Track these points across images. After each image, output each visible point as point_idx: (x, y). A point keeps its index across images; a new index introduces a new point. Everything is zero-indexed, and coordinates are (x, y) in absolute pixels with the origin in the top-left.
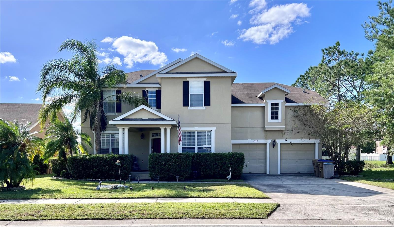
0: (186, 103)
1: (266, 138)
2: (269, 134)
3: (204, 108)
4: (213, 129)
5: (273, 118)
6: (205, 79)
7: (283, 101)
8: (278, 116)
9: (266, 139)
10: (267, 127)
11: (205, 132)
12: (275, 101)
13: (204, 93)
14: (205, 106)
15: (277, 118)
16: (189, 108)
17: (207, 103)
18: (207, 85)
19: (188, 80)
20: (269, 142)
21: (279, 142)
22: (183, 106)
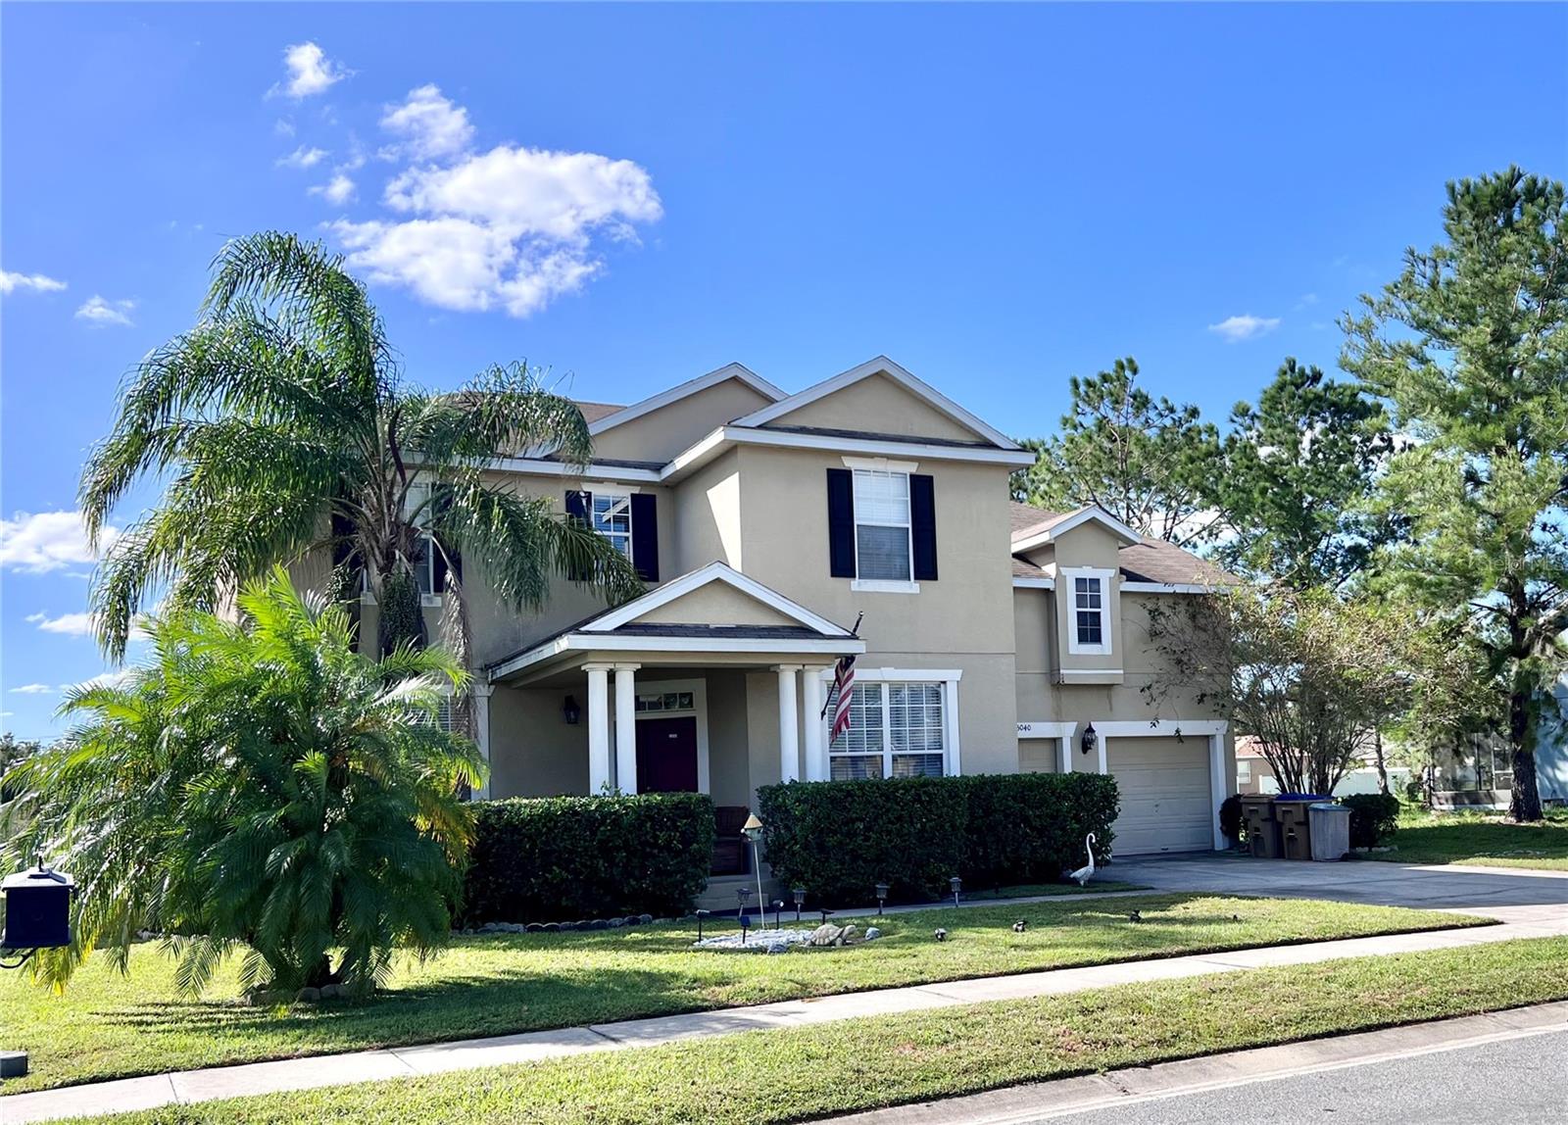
0: (842, 564)
1: (1059, 717)
2: (1068, 700)
3: (912, 587)
4: (952, 676)
5: (1083, 638)
6: (912, 468)
7: (1112, 572)
8: (1099, 630)
9: (1058, 721)
10: (1069, 674)
11: (916, 692)
12: (1088, 573)
13: (910, 526)
14: (916, 578)
15: (1096, 637)
16: (856, 584)
17: (926, 569)
18: (922, 492)
19: (849, 463)
20: (1067, 731)
21: (1103, 730)
22: (833, 575)
